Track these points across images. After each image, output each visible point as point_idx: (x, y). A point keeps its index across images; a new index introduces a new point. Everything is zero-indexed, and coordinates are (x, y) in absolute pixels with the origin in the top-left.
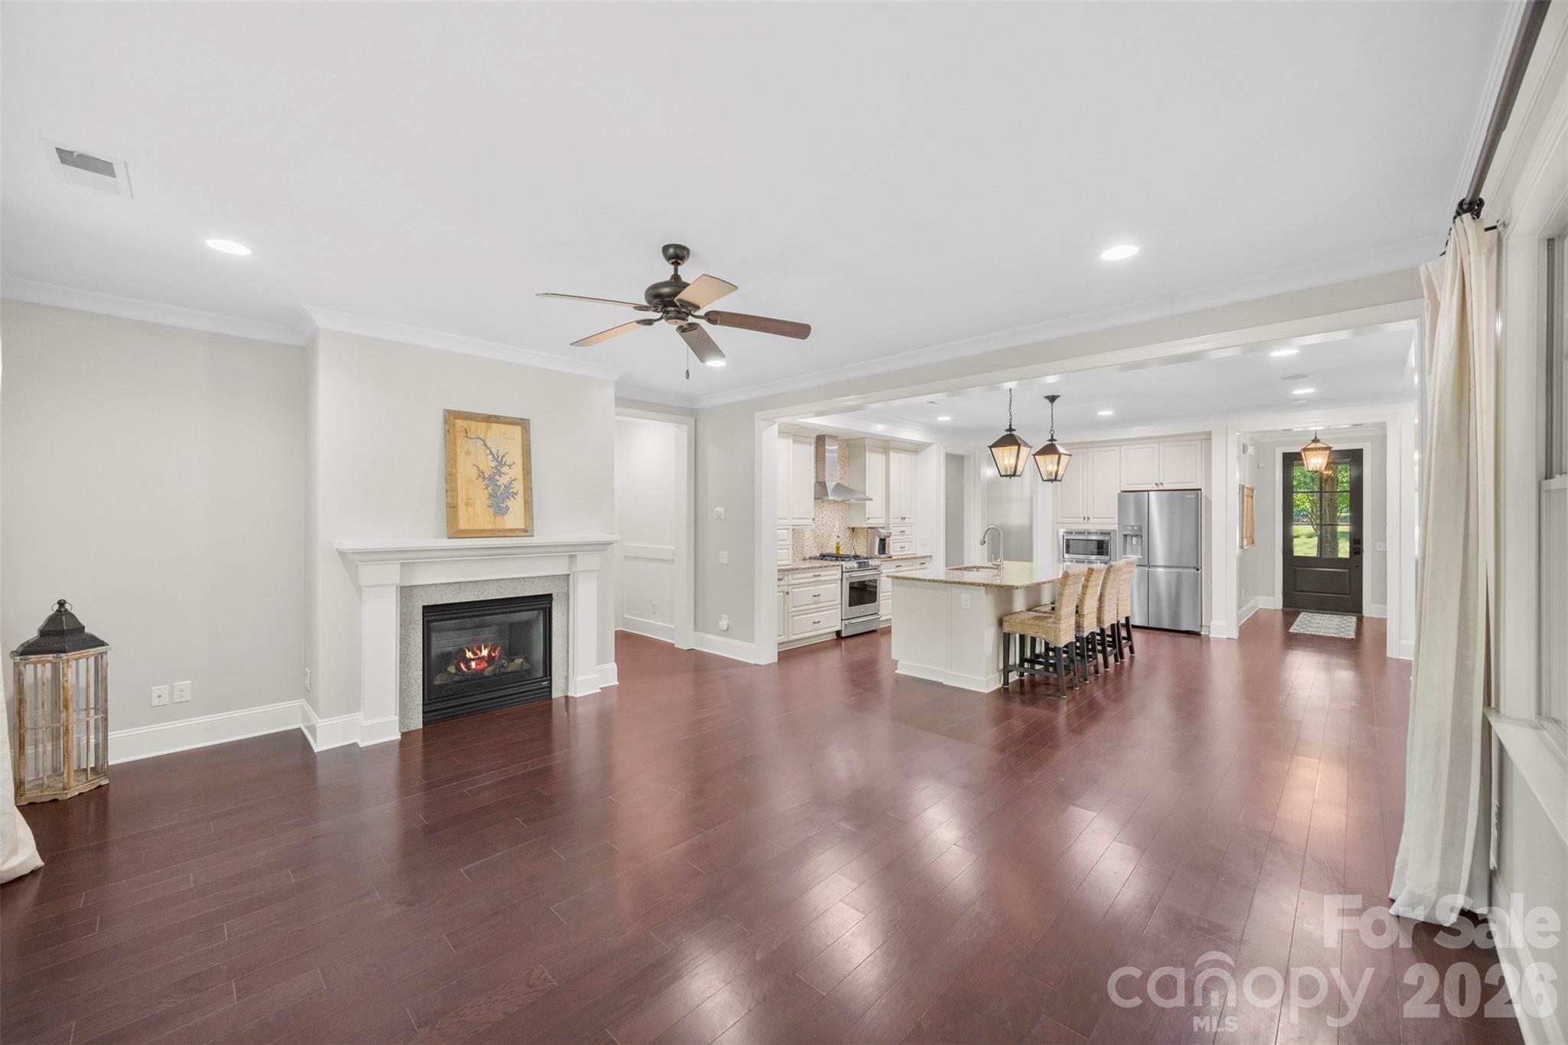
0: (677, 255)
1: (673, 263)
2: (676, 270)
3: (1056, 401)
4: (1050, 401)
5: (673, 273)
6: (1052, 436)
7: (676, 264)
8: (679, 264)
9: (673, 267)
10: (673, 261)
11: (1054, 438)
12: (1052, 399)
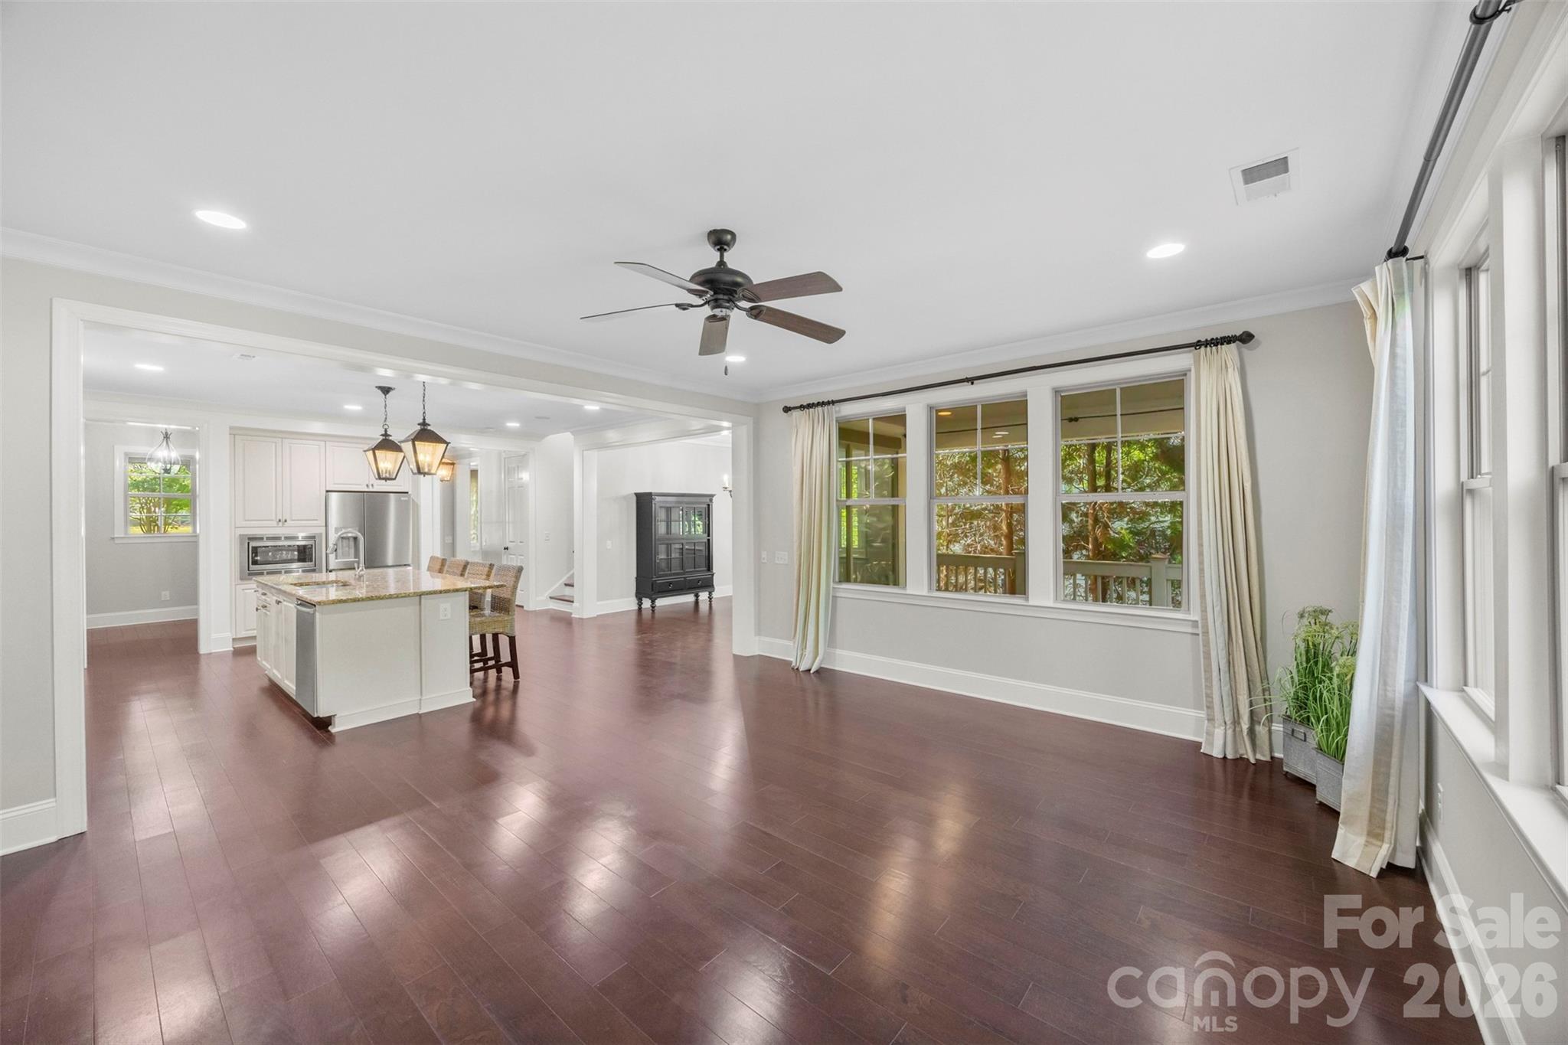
0: (721, 240)
1: (718, 249)
2: (722, 256)
3: (390, 393)
4: (384, 393)
5: (719, 260)
6: (386, 431)
7: (722, 250)
8: (725, 250)
9: (718, 253)
10: (719, 247)
11: (388, 433)
12: (386, 390)
